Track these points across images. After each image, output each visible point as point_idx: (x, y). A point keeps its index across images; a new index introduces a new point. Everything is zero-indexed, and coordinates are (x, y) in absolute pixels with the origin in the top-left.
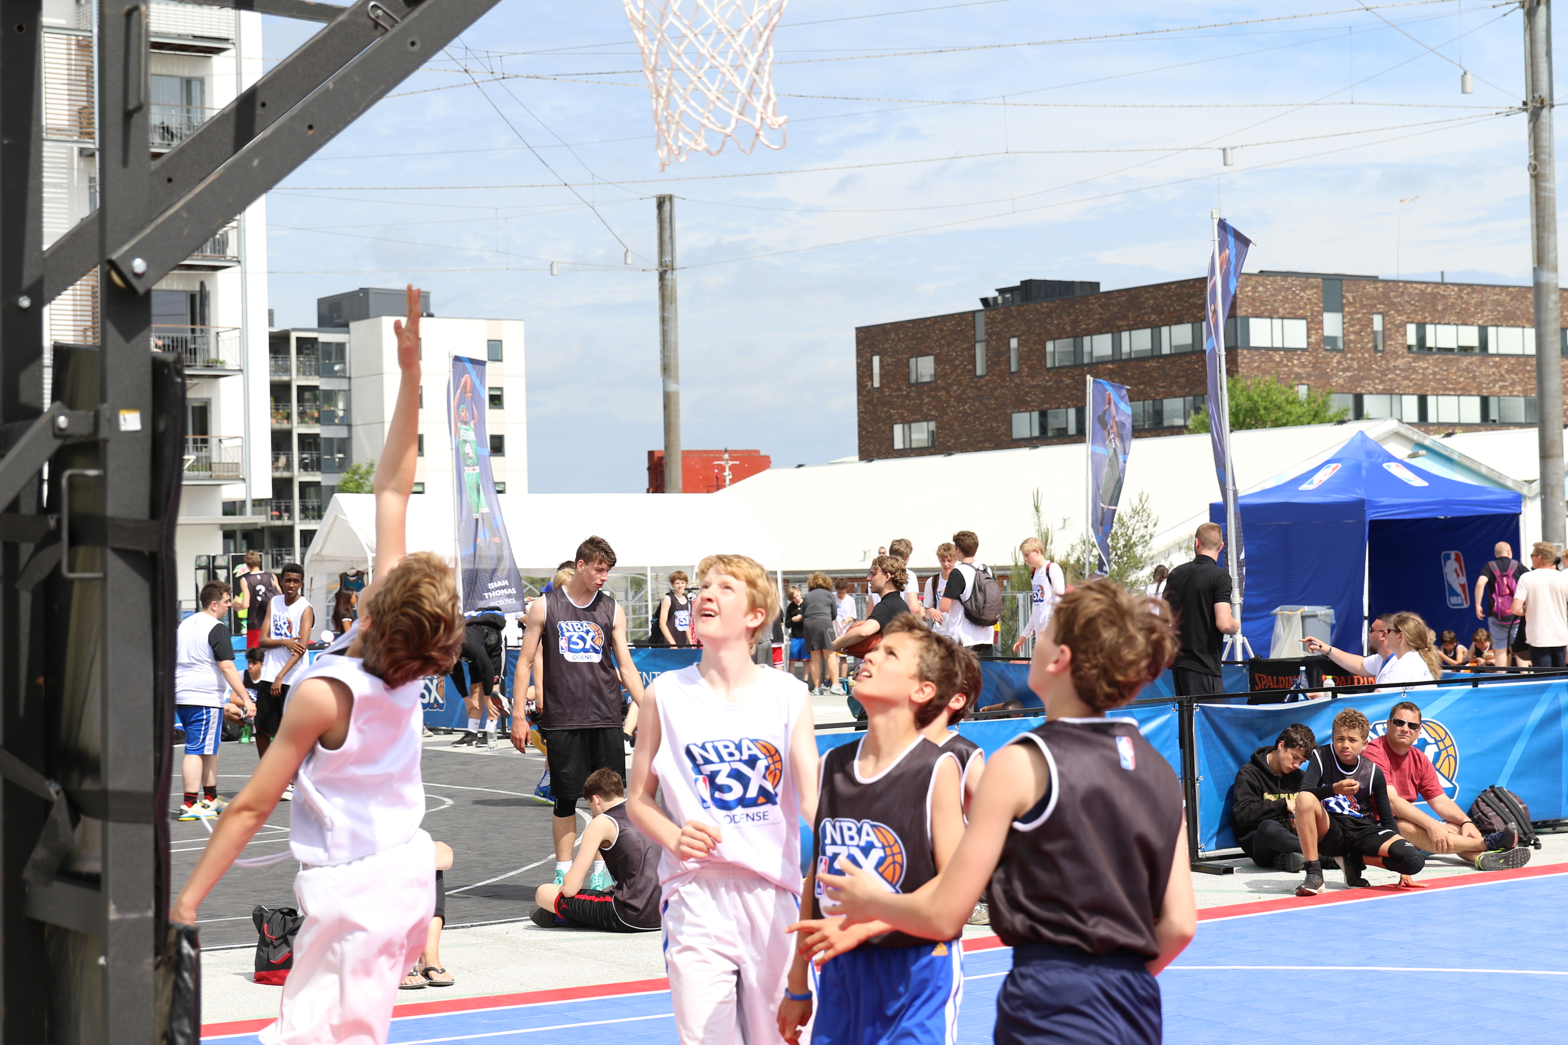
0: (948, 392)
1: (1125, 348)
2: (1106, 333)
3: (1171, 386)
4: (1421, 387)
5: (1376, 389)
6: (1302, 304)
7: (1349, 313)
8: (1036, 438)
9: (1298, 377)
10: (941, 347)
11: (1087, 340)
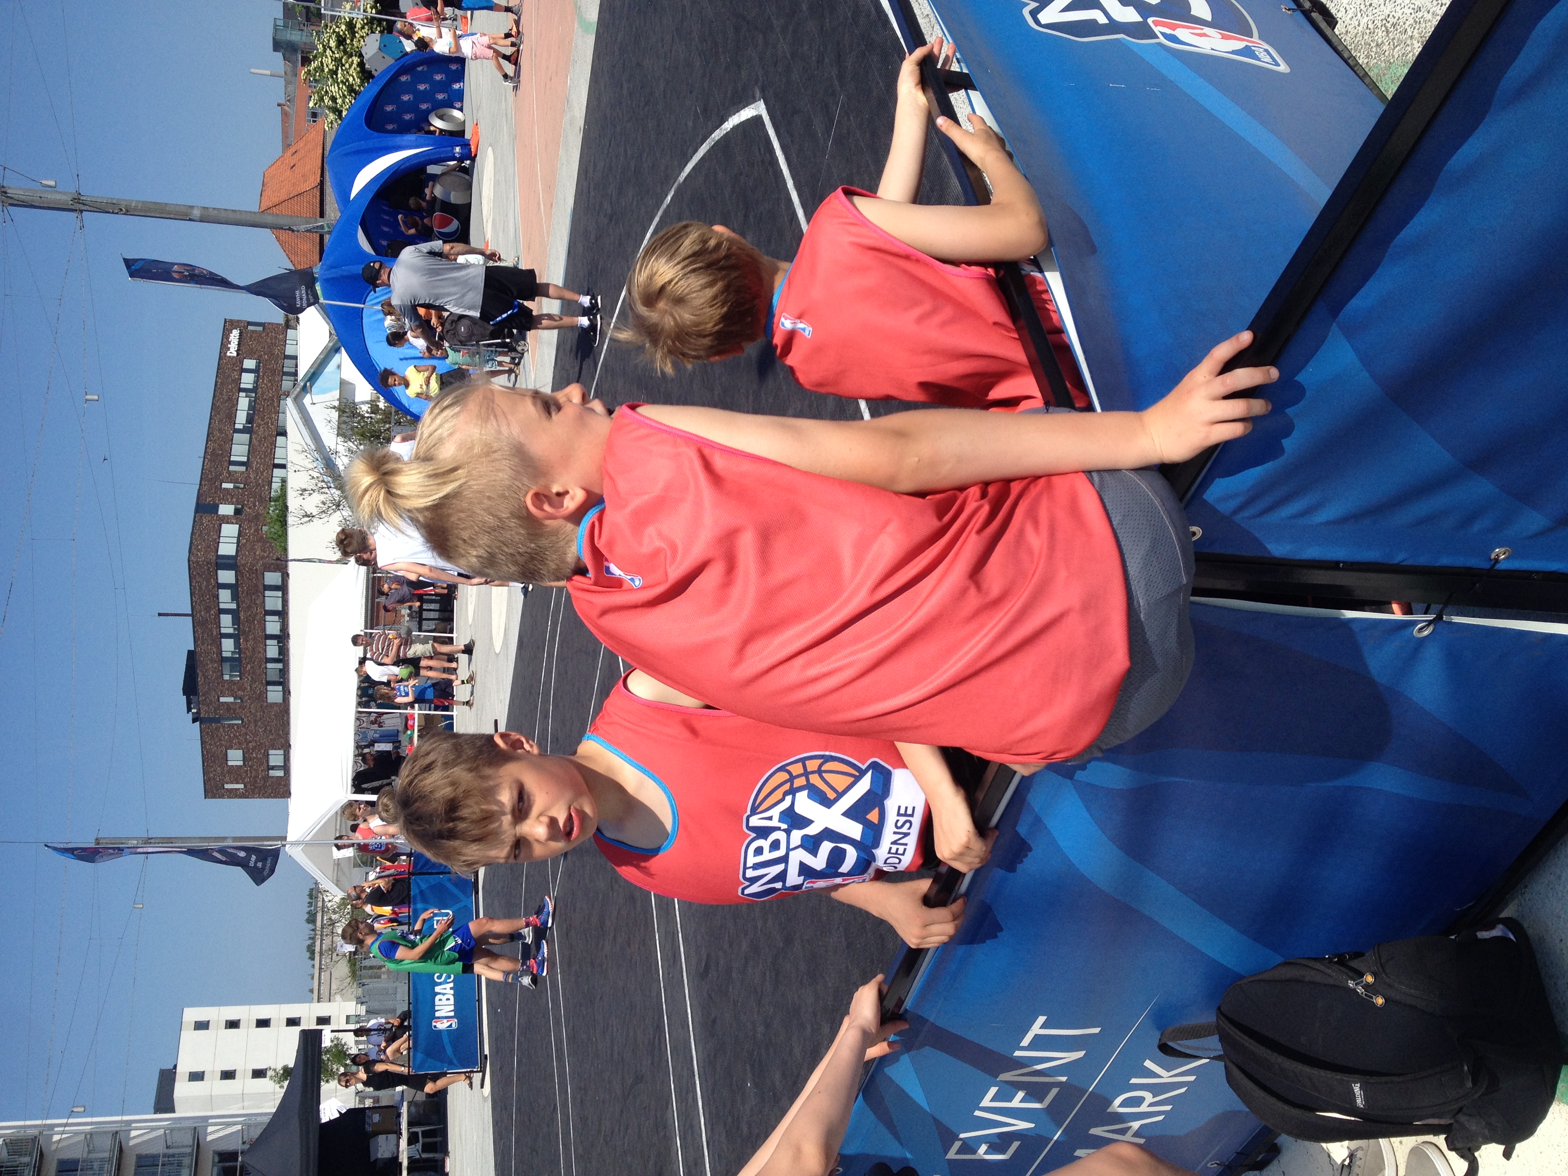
0: (250, 742)
1: (231, 631)
2: (220, 642)
3: (257, 604)
4: (268, 466)
5: (268, 490)
6: (211, 525)
7: (219, 500)
8: (283, 688)
9: (257, 530)
10: (221, 745)
11: (224, 654)
